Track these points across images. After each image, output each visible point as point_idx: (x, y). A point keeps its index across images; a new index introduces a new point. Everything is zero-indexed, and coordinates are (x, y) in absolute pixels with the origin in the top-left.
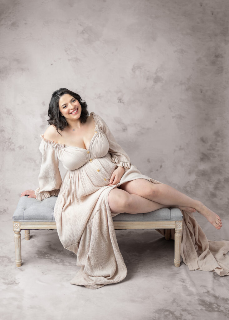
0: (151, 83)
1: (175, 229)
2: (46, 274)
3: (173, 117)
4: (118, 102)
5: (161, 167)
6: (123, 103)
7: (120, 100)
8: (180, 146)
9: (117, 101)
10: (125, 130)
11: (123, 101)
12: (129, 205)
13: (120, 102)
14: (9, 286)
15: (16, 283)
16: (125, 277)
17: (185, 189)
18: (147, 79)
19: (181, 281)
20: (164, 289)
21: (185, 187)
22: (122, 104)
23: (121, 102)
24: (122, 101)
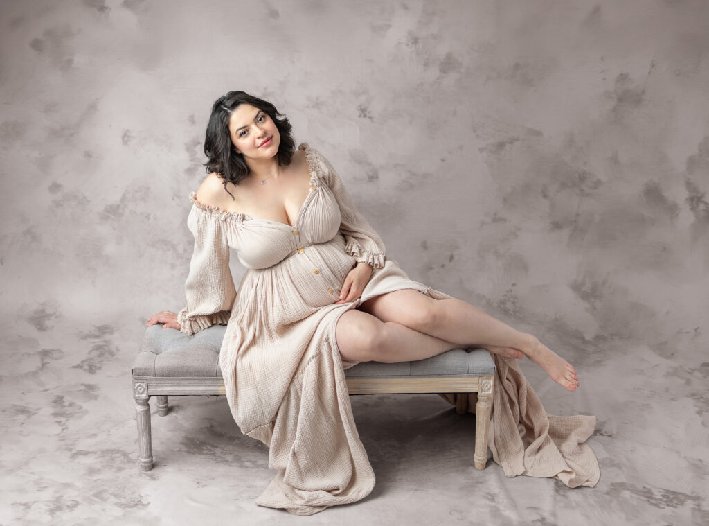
0: (434, 73)
1: (477, 393)
2: (205, 486)
3: (481, 150)
4: (360, 116)
5: (451, 258)
6: (370, 118)
7: (363, 112)
8: (495, 214)
9: (358, 113)
10: (373, 178)
11: (369, 113)
12: (381, 346)
13: (362, 115)
14: (128, 509)
15: (143, 505)
16: (370, 491)
17: (502, 306)
18: (426, 64)
19: (487, 498)
20: (451, 514)
21: (503, 302)
22: (366, 121)
23: (365, 116)
24: (367, 113)
